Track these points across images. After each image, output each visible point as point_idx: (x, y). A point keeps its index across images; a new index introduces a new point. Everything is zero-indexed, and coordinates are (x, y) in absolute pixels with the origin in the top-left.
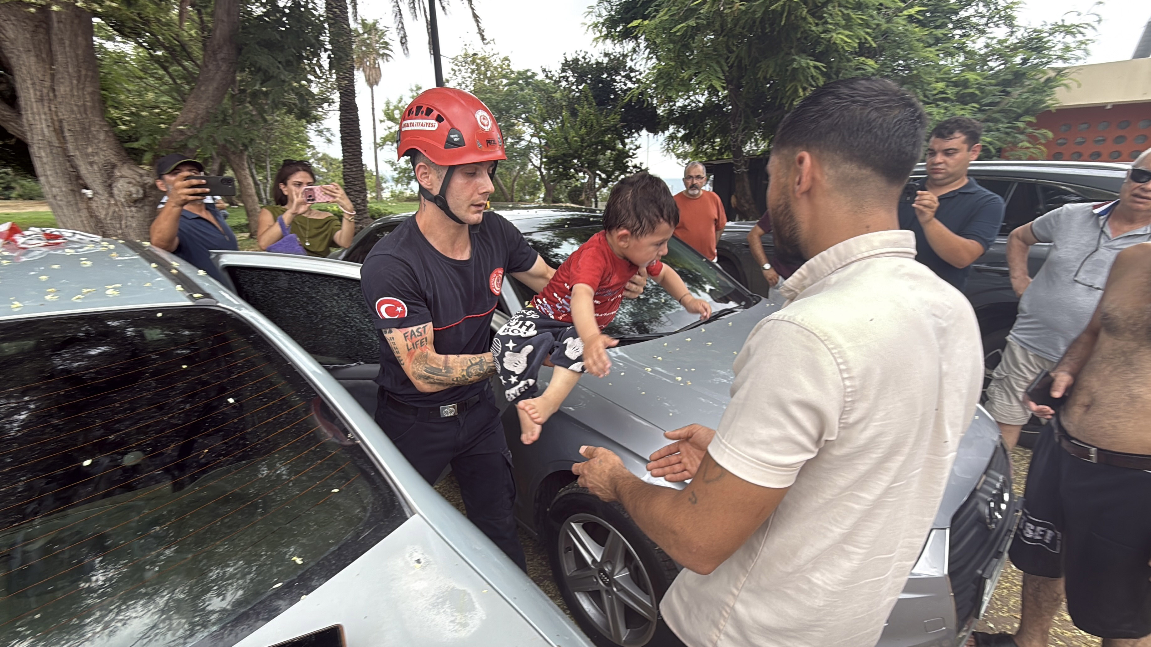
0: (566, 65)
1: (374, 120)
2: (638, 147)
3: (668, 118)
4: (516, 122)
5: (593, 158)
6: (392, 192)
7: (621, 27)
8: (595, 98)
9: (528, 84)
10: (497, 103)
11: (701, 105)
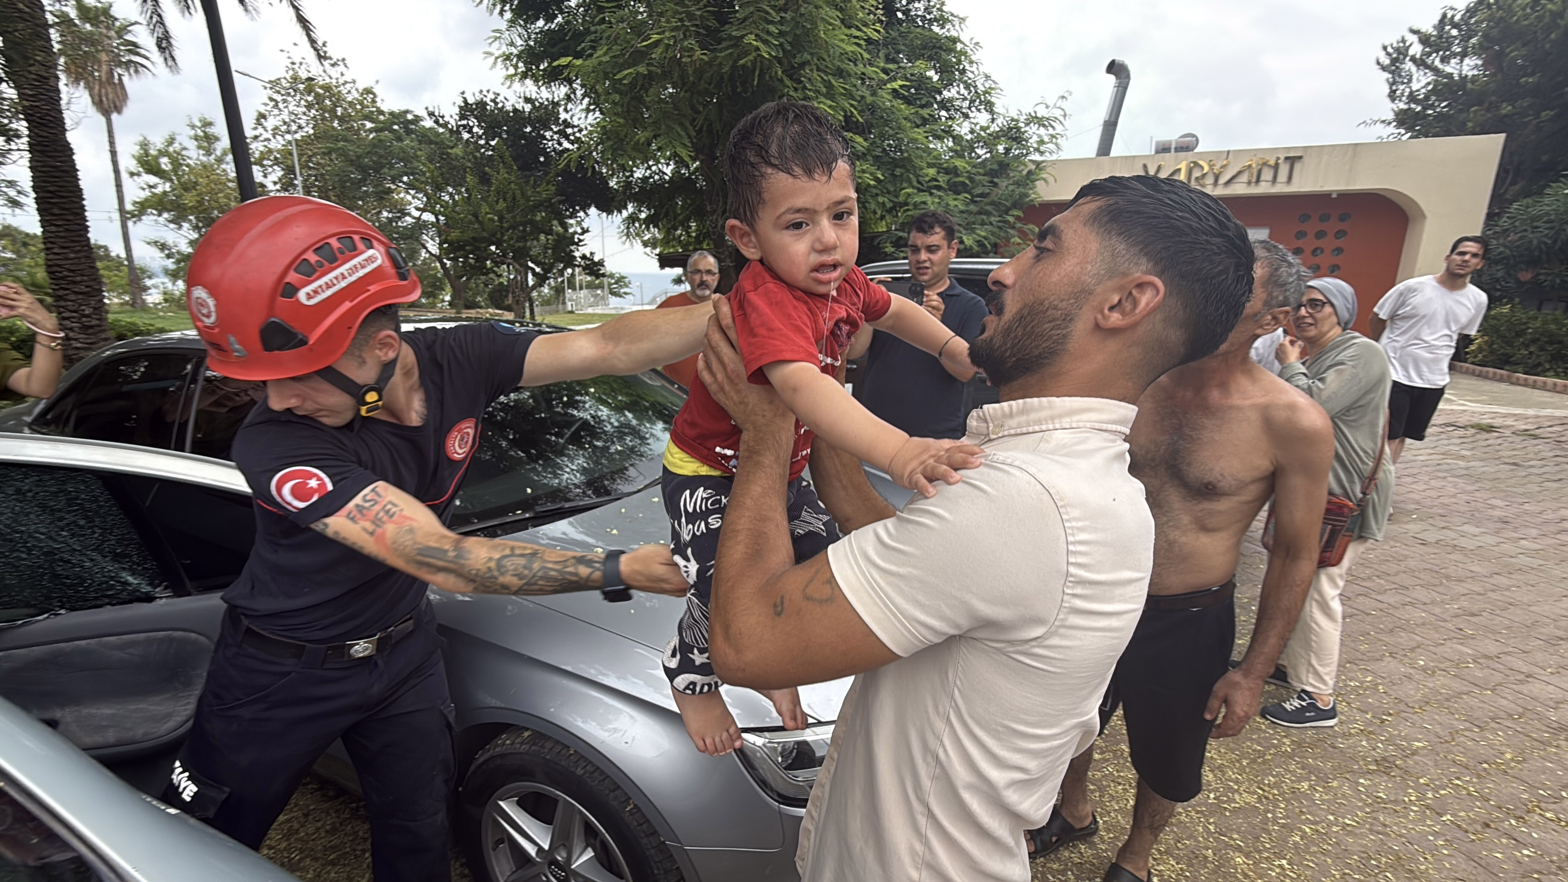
0: (466, 110)
1: (117, 171)
2: (585, 231)
3: (624, 193)
4: (393, 187)
5: (521, 244)
6: (165, 293)
7: (546, 65)
8: (514, 160)
9: (409, 132)
10: (359, 157)
11: (667, 178)
